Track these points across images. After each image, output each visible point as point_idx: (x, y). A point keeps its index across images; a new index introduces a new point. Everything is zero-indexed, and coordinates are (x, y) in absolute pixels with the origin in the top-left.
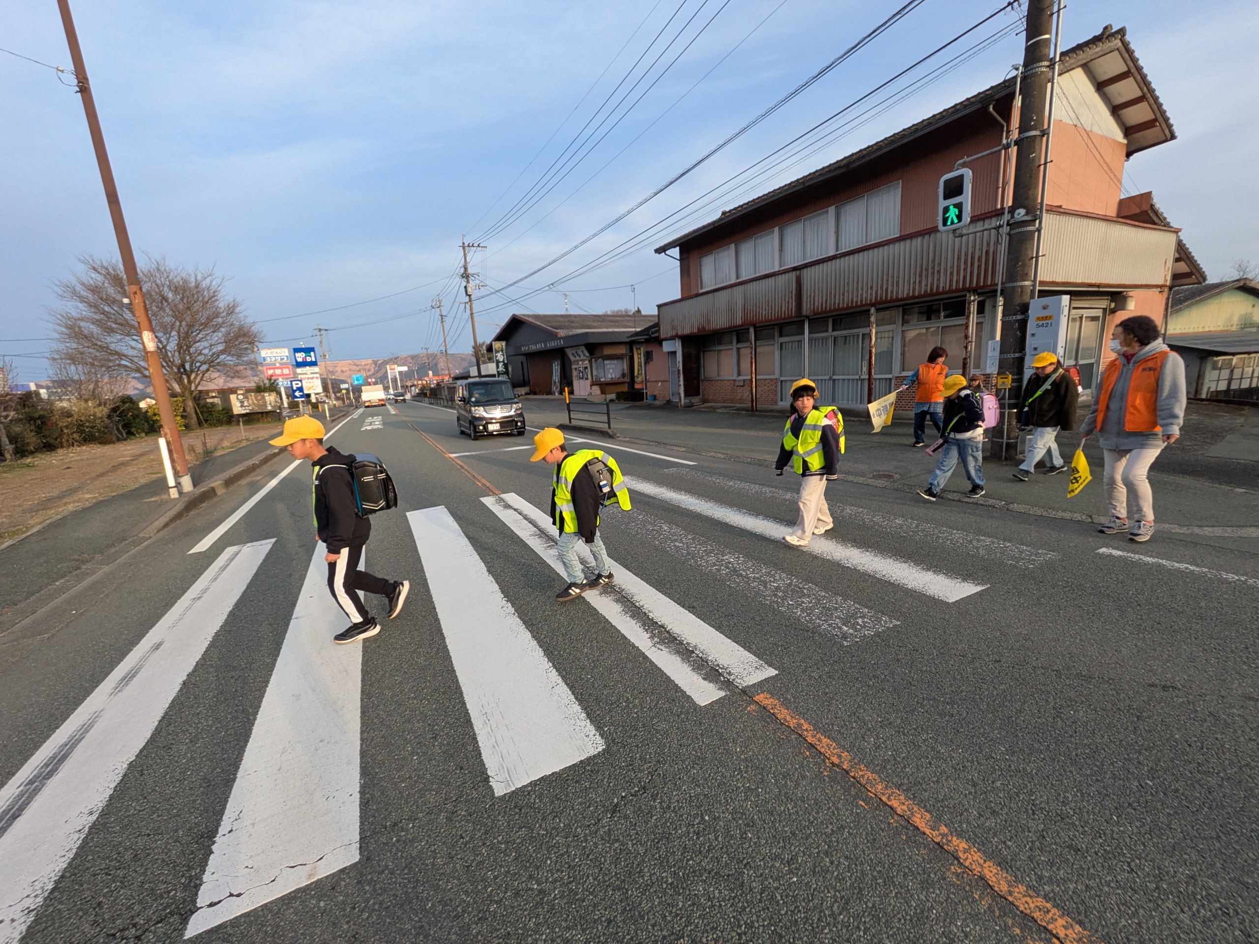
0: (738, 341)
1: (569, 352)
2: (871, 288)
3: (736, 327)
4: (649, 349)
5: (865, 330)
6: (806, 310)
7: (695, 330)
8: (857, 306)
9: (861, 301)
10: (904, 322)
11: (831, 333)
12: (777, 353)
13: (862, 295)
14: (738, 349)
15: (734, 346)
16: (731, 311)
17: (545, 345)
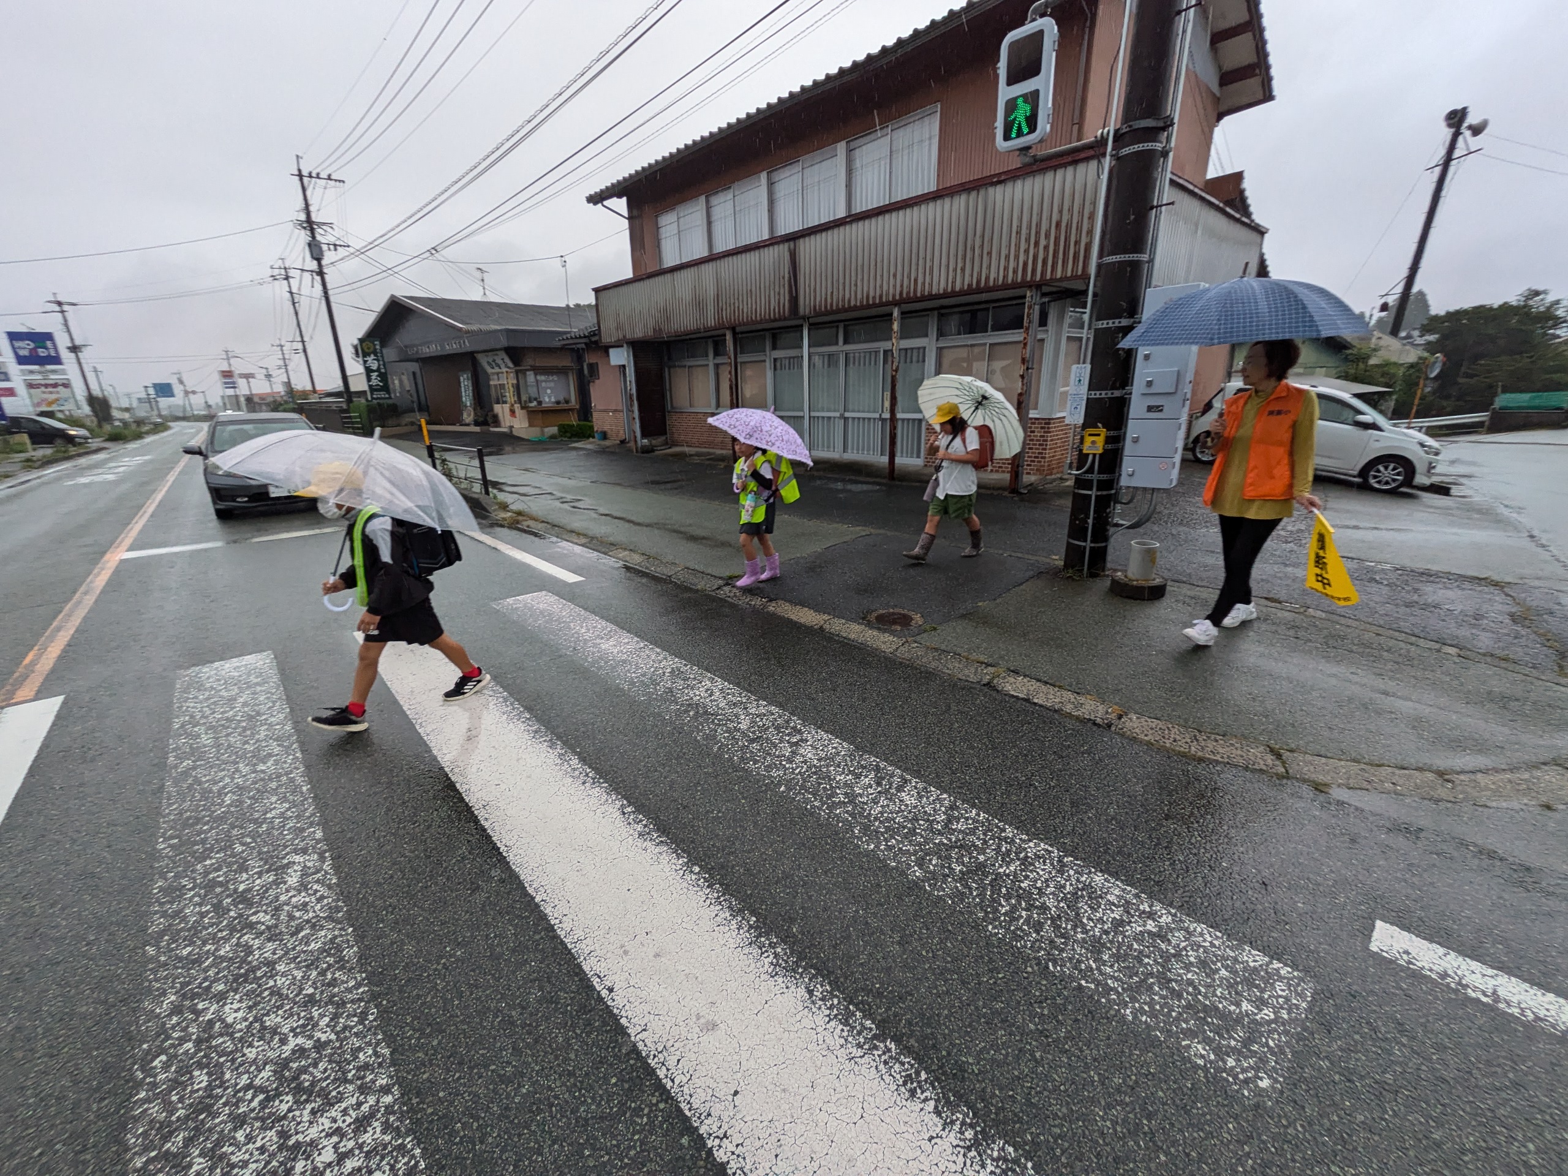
0: (717, 354)
1: (483, 360)
2: (895, 276)
3: (707, 330)
4: (591, 361)
5: (887, 345)
6: (804, 307)
7: (651, 333)
8: (875, 305)
9: (881, 297)
10: (941, 334)
11: (841, 347)
12: (769, 374)
13: (881, 287)
14: (717, 366)
15: (711, 361)
16: (699, 303)
17: (443, 347)
